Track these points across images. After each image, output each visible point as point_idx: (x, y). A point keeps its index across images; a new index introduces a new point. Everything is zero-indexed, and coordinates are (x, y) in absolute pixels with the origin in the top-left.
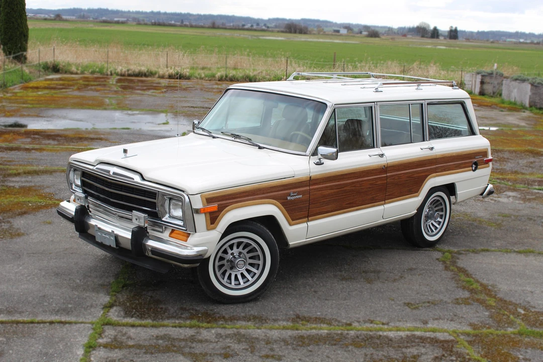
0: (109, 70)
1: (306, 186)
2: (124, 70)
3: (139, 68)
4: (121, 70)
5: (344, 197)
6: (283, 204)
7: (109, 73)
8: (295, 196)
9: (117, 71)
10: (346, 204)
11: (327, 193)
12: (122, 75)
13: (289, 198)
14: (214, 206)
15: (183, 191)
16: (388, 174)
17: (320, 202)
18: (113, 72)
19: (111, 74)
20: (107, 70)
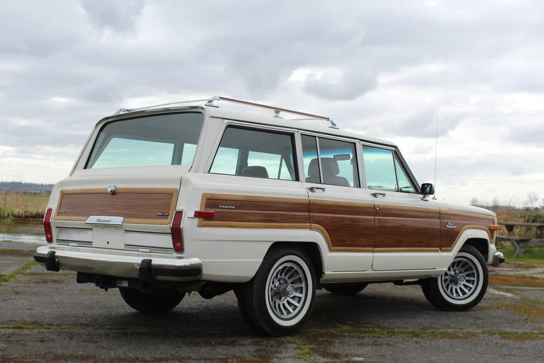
0: (6, 212)
2: (21, 212)
3: (37, 210)
4: (19, 212)
7: (6, 215)
9: (14, 213)
12: (18, 217)
18: (10, 214)
19: (8, 216)
20: (5, 212)
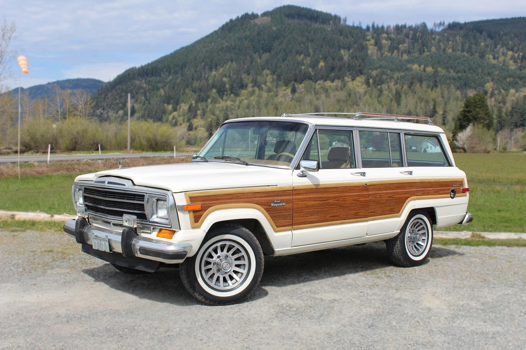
1: (289, 195)
5: (327, 209)
6: (267, 210)
8: (279, 203)
10: (330, 217)
11: (311, 204)
13: (272, 205)
14: (198, 206)
15: (168, 190)
16: (370, 193)
17: (304, 212)
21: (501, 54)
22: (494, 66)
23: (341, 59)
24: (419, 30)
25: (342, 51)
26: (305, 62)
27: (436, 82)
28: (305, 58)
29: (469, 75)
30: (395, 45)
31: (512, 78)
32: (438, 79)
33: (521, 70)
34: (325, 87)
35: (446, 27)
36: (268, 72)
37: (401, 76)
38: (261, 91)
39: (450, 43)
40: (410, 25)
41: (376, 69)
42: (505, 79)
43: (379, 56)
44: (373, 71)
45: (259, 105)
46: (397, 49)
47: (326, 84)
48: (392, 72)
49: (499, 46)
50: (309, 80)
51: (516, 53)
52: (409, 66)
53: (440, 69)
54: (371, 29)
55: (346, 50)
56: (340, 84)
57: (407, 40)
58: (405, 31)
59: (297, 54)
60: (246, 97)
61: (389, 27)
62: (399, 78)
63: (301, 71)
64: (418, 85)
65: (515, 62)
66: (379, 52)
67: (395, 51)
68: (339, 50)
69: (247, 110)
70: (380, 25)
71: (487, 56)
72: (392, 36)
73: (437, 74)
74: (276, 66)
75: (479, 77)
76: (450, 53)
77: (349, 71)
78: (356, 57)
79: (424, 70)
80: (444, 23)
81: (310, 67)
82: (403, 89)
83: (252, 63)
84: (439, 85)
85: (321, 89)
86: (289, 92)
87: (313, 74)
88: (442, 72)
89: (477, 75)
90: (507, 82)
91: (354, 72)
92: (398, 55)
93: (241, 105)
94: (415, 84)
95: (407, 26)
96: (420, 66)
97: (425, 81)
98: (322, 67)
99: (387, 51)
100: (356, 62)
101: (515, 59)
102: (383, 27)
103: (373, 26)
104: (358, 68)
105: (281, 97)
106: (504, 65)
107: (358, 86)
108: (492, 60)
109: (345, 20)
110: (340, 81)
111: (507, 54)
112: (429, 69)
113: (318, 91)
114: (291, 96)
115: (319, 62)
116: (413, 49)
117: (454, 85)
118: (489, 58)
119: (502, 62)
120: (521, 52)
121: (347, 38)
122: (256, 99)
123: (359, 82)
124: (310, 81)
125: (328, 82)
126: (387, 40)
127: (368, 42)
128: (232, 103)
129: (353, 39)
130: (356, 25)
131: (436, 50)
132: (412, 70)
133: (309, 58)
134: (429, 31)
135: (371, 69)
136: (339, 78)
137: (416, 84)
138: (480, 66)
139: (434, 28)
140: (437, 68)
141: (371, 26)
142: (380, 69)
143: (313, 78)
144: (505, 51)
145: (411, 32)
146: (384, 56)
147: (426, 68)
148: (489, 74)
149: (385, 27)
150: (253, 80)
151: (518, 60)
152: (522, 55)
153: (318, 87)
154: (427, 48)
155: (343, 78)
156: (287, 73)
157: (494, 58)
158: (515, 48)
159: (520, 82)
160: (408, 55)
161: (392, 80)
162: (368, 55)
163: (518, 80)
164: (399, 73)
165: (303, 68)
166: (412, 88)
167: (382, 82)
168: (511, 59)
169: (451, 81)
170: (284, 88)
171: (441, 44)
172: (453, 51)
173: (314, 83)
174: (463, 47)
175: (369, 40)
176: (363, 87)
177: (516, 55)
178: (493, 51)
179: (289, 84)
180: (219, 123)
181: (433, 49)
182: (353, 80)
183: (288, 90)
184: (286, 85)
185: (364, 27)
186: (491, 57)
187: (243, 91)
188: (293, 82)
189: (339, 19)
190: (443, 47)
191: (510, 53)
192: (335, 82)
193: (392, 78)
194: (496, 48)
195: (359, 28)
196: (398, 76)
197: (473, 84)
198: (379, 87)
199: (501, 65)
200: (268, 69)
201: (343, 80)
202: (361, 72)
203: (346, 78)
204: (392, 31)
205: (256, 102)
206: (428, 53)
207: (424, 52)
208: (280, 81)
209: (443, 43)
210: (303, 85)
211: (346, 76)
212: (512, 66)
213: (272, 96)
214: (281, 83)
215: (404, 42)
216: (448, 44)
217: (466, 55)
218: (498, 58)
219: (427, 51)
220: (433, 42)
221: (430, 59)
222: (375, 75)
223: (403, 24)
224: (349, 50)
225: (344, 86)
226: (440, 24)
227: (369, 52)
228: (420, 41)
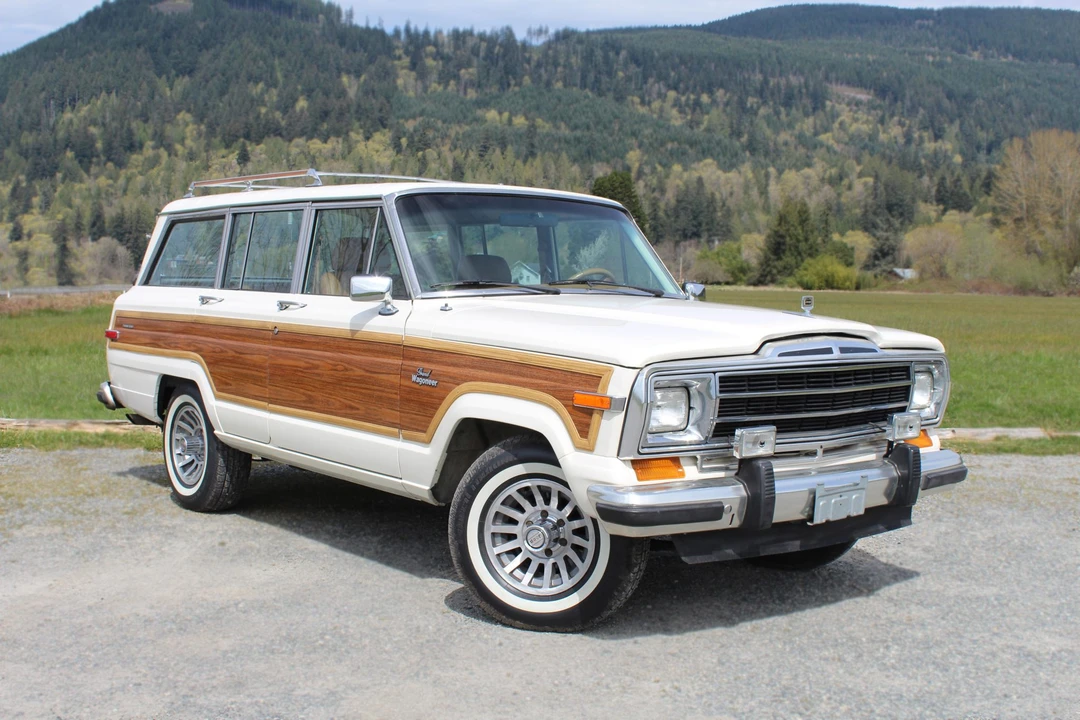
21: (655, 96)
22: (642, 119)
23: (343, 93)
24: (499, 41)
25: (345, 79)
26: (266, 97)
27: (532, 145)
28: (267, 90)
29: (597, 135)
30: (452, 70)
31: (676, 143)
32: (536, 141)
33: (692, 127)
34: (309, 153)
35: (552, 38)
36: (188, 117)
37: (463, 134)
38: (173, 157)
39: (560, 69)
40: (481, 30)
41: (414, 117)
42: (663, 144)
43: (420, 90)
44: (407, 120)
45: (169, 188)
46: (457, 77)
47: (312, 146)
48: (445, 125)
49: (651, 80)
50: (276, 135)
51: (683, 94)
52: (479, 112)
53: (539, 121)
54: (403, 36)
55: (352, 77)
56: (340, 146)
57: (475, 62)
58: (470, 42)
59: (249, 80)
60: (140, 169)
61: (439, 33)
62: (460, 136)
63: (258, 117)
64: (498, 151)
65: (681, 111)
66: (419, 83)
67: (452, 82)
68: (339, 76)
69: (143, 198)
70: (421, 29)
71: (629, 98)
72: (446, 50)
73: (535, 129)
74: (206, 104)
75: (614, 140)
76: (559, 90)
77: (359, 120)
78: (373, 92)
79: (510, 121)
80: (546, 31)
81: (278, 109)
82: (469, 160)
83: (153, 98)
84: (539, 153)
85: (302, 156)
86: (235, 161)
87: (283, 123)
88: (544, 127)
89: (611, 135)
90: (666, 150)
91: (369, 123)
92: (458, 91)
93: (130, 187)
94: (491, 149)
95: (476, 32)
96: (500, 113)
97: (512, 145)
98: (302, 111)
99: (435, 82)
100: (374, 101)
101: (680, 106)
102: (426, 33)
103: (407, 30)
104: (377, 114)
105: (216, 170)
106: (661, 117)
107: (377, 151)
108: (639, 107)
109: (350, 14)
110: (340, 140)
111: (666, 96)
112: (520, 121)
113: (295, 160)
114: (238, 170)
115: (296, 100)
116: (488, 80)
117: (567, 152)
118: (633, 102)
119: (657, 111)
120: (693, 92)
121: (355, 51)
122: (162, 173)
123: (381, 142)
124: (279, 139)
125: (315, 140)
126: (435, 59)
127: (396, 62)
128: (111, 182)
129: (366, 54)
130: (372, 26)
131: (533, 82)
132: (486, 121)
133: (274, 92)
134: (519, 44)
135: (403, 117)
136: (338, 134)
137: (494, 151)
138: (616, 117)
139: (528, 39)
140: (534, 120)
141: (402, 28)
142: (421, 118)
143: (284, 133)
144: (663, 90)
145: (484, 45)
146: (429, 91)
147: (513, 118)
148: (634, 134)
149: (432, 32)
150: (156, 133)
151: (687, 109)
152: (694, 100)
153: (294, 151)
154: (515, 78)
155: (347, 133)
156: (229, 121)
157: (643, 103)
158: (682, 86)
159: (690, 151)
160: (477, 92)
161: (447, 141)
162: (396, 88)
163: (687, 147)
164: (460, 127)
165: (263, 110)
166: (487, 157)
167: (427, 145)
168: (674, 106)
169: (562, 145)
170: (223, 151)
171: (542, 71)
172: (565, 86)
173: (287, 143)
174: (584, 78)
175: (400, 58)
176: (388, 153)
177: (683, 99)
178: (641, 89)
179: (234, 145)
180: (82, 225)
181: (527, 80)
182: (367, 138)
183: (231, 156)
184: (227, 146)
185: (389, 30)
186: (637, 100)
187: (134, 156)
188: (242, 140)
189: (338, 12)
190: (545, 77)
191: (672, 94)
192: (329, 141)
193: (445, 136)
194: (646, 83)
195: (379, 33)
196: (457, 133)
197: (604, 152)
198: (420, 153)
199: (655, 116)
200: (189, 111)
201: (347, 139)
202: (382, 123)
203: (353, 135)
204: (446, 40)
205: (162, 180)
206: (517, 89)
207: (509, 85)
208: (215, 137)
209: (546, 71)
210: (262, 146)
211: (352, 130)
212: (676, 120)
213: (197, 169)
214: (216, 141)
215: (469, 64)
216: (556, 71)
217: (590, 94)
218: (649, 103)
219: (516, 85)
220: (526, 66)
221: (521, 101)
222: (411, 130)
223: (468, 27)
224: (358, 76)
225: (349, 152)
226: (540, 32)
227: (400, 82)
228: (501, 64)
